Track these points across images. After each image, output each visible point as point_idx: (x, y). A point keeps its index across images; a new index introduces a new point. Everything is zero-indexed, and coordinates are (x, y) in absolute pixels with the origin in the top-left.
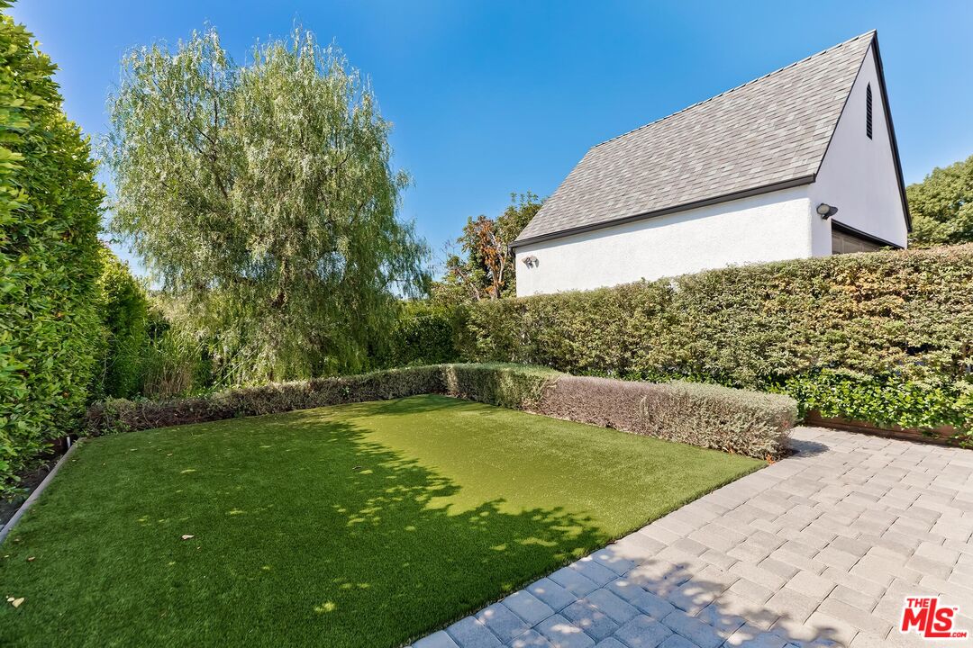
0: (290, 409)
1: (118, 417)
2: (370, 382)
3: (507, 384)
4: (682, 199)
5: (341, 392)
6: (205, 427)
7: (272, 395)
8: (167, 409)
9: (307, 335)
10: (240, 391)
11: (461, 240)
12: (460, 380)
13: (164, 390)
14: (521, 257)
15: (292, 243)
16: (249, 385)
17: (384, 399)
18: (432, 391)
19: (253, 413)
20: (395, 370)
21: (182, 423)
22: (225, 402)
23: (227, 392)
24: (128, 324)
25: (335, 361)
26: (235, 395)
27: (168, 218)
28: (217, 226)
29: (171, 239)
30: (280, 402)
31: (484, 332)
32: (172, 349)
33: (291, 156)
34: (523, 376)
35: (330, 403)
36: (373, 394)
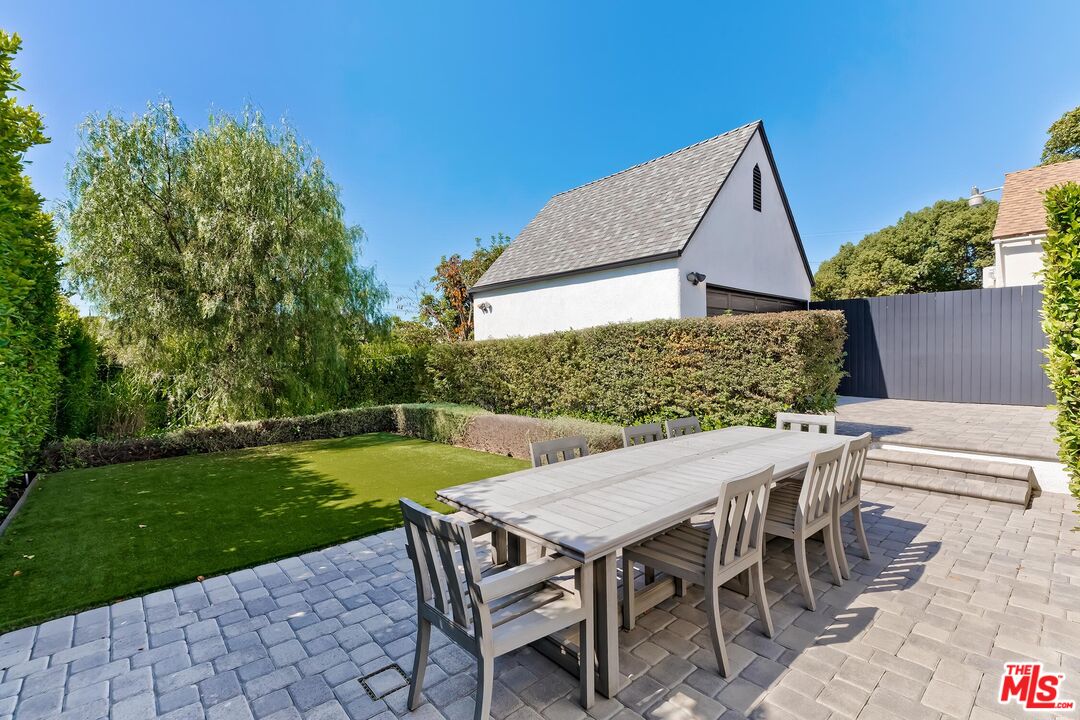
0: (242, 447)
1: (74, 455)
2: (321, 422)
3: (440, 422)
4: (600, 260)
5: (292, 431)
6: (158, 463)
7: (224, 434)
8: (122, 448)
9: (258, 379)
10: (193, 431)
11: (434, 279)
12: (407, 420)
13: (118, 431)
14: (477, 302)
15: (240, 299)
16: (203, 425)
17: (335, 437)
18: (384, 430)
19: (206, 451)
20: (346, 410)
21: (137, 460)
22: (178, 440)
23: (181, 432)
24: (77, 366)
25: (286, 403)
26: (188, 434)
27: (123, 275)
28: (170, 284)
29: (126, 295)
30: (232, 441)
31: (440, 374)
32: (125, 392)
33: (238, 222)
34: (452, 415)
35: (281, 441)
36: (325, 433)
